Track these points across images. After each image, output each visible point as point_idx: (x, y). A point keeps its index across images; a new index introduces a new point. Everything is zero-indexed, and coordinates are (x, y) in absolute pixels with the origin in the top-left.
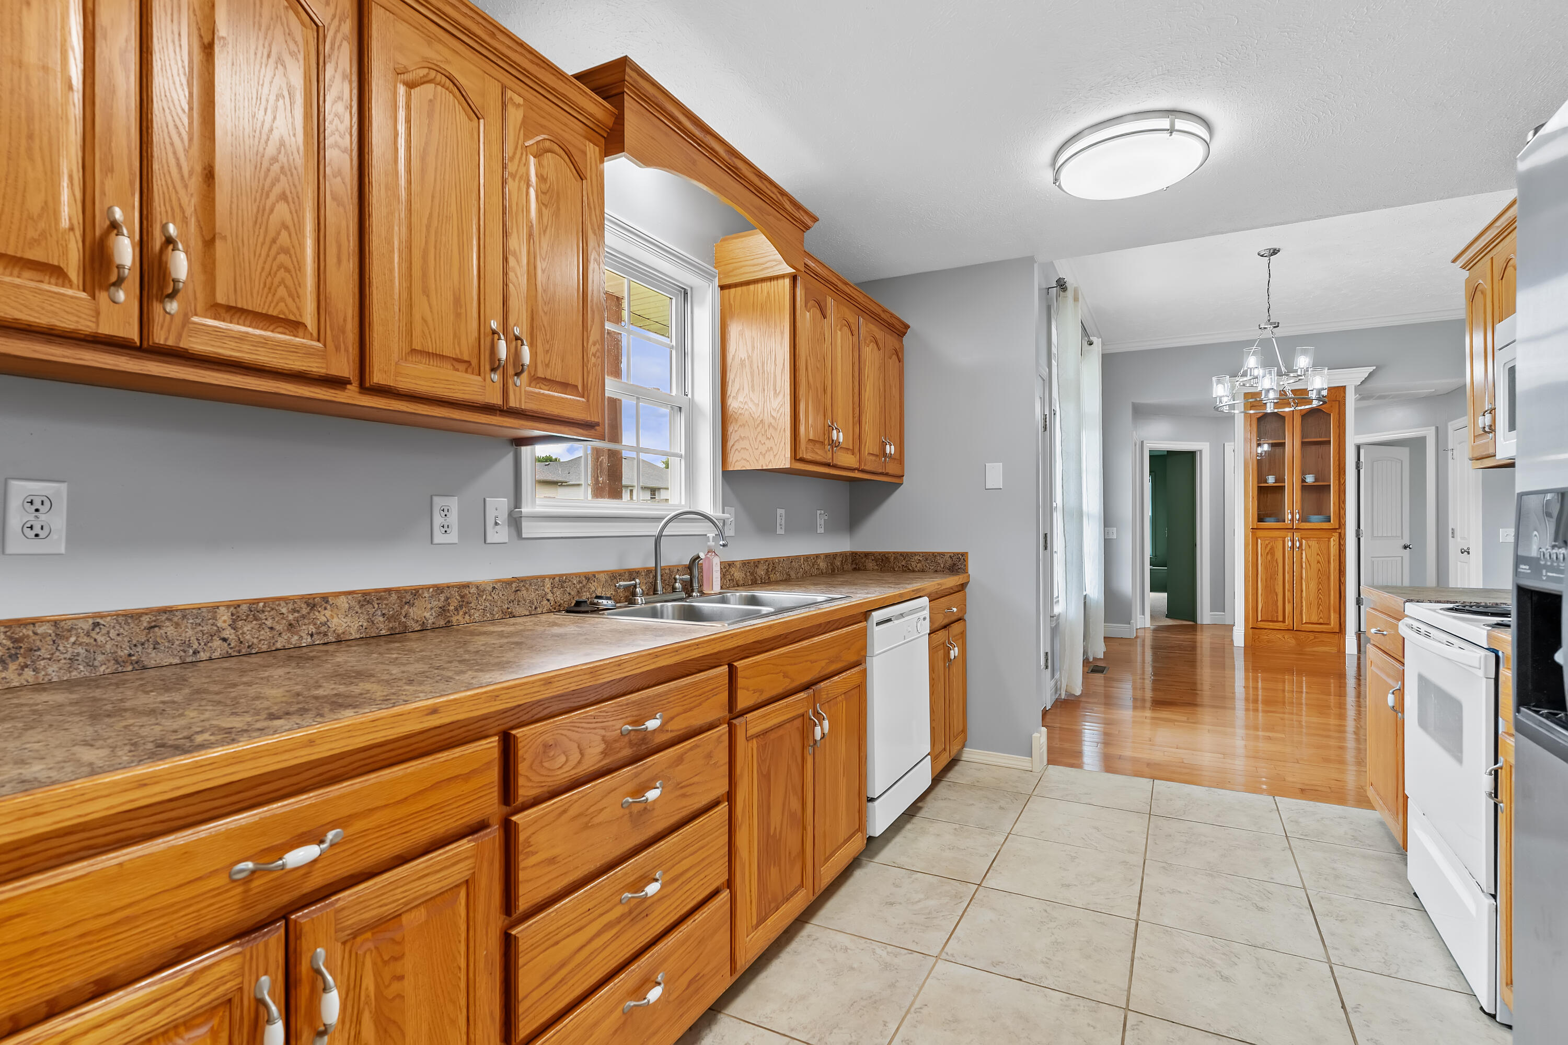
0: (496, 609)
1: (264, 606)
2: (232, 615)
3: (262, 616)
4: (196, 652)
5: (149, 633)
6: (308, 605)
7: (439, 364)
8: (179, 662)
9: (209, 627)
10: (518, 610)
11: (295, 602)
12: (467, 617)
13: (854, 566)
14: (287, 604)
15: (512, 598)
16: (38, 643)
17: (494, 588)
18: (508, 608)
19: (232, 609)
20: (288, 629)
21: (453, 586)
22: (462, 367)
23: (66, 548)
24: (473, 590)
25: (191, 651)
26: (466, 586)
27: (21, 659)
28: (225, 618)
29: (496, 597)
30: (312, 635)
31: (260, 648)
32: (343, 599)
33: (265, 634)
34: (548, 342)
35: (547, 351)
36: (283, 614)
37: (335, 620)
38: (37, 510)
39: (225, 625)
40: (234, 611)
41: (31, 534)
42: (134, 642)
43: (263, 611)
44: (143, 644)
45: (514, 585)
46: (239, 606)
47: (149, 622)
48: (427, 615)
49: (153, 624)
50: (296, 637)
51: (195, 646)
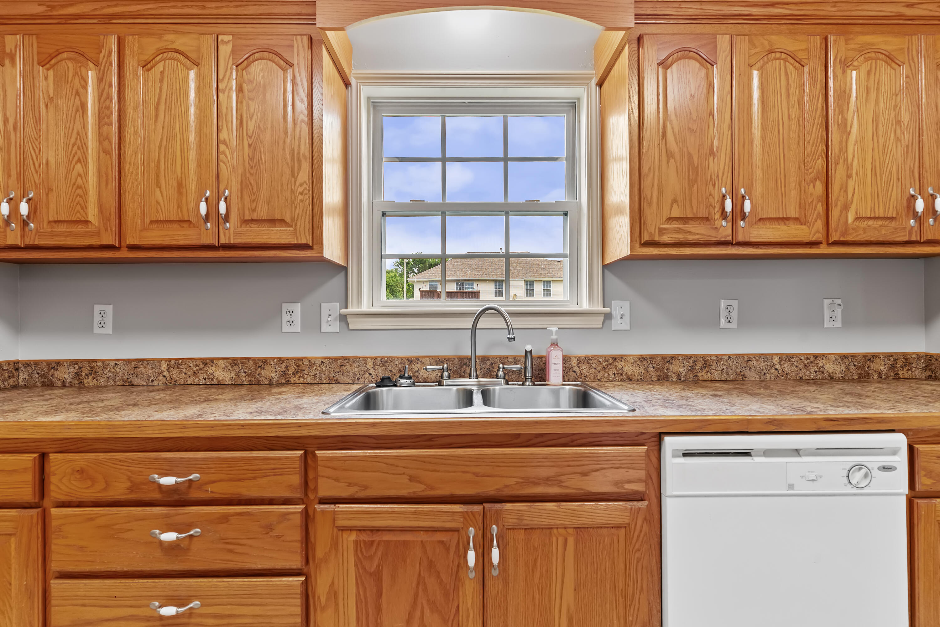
0: (324, 376)
1: (182, 362)
2: (168, 365)
3: (181, 367)
4: (153, 381)
5: (134, 370)
6: (203, 363)
7: (168, 226)
8: (146, 384)
9: (158, 370)
10: (342, 379)
11: (196, 361)
12: (301, 379)
13: (929, 373)
14: (193, 362)
15: (338, 370)
16: (98, 370)
17: (322, 362)
18: (334, 377)
19: (167, 362)
20: (193, 375)
21: (291, 359)
22: (186, 225)
23: (113, 332)
24: (306, 362)
25: (151, 380)
26: (301, 359)
27: (93, 375)
28: (164, 366)
29: (324, 368)
30: (205, 379)
31: (180, 383)
32: (221, 361)
33: (182, 376)
34: (254, 194)
35: (254, 201)
36: (191, 367)
37: (217, 373)
38: (103, 316)
39: (165, 370)
40: (168, 363)
41: (101, 326)
42: (129, 373)
43: (182, 365)
44: (132, 374)
45: (339, 362)
46: (170, 361)
47: (135, 365)
48: (273, 375)
49: (136, 366)
50: (197, 379)
51: (152, 378)
